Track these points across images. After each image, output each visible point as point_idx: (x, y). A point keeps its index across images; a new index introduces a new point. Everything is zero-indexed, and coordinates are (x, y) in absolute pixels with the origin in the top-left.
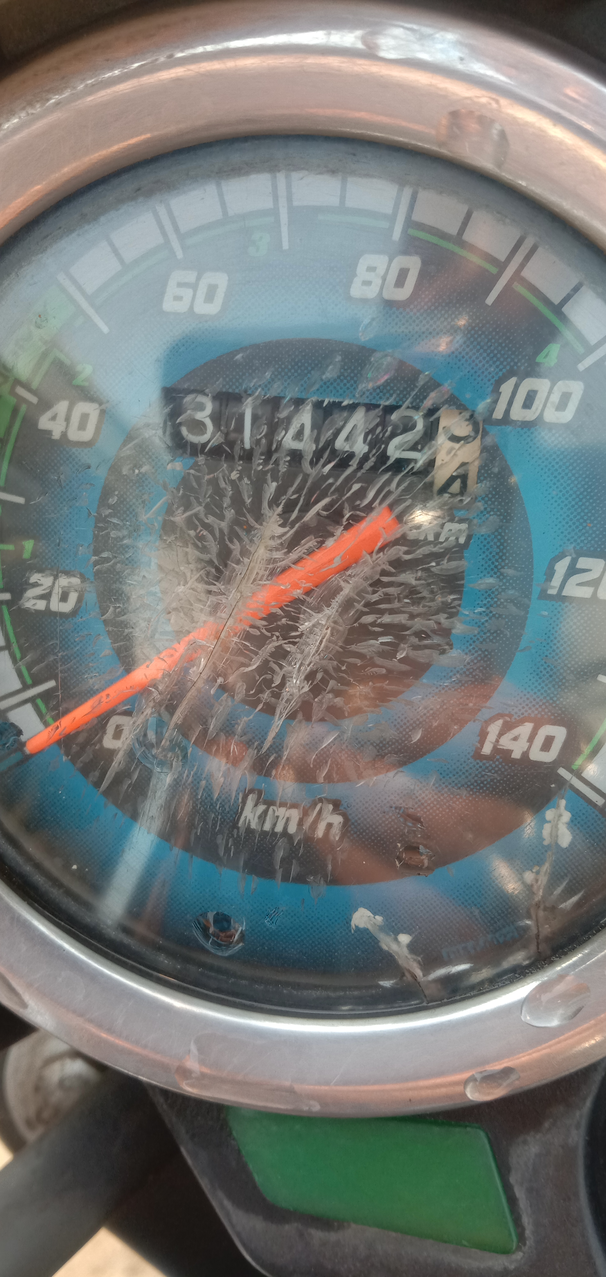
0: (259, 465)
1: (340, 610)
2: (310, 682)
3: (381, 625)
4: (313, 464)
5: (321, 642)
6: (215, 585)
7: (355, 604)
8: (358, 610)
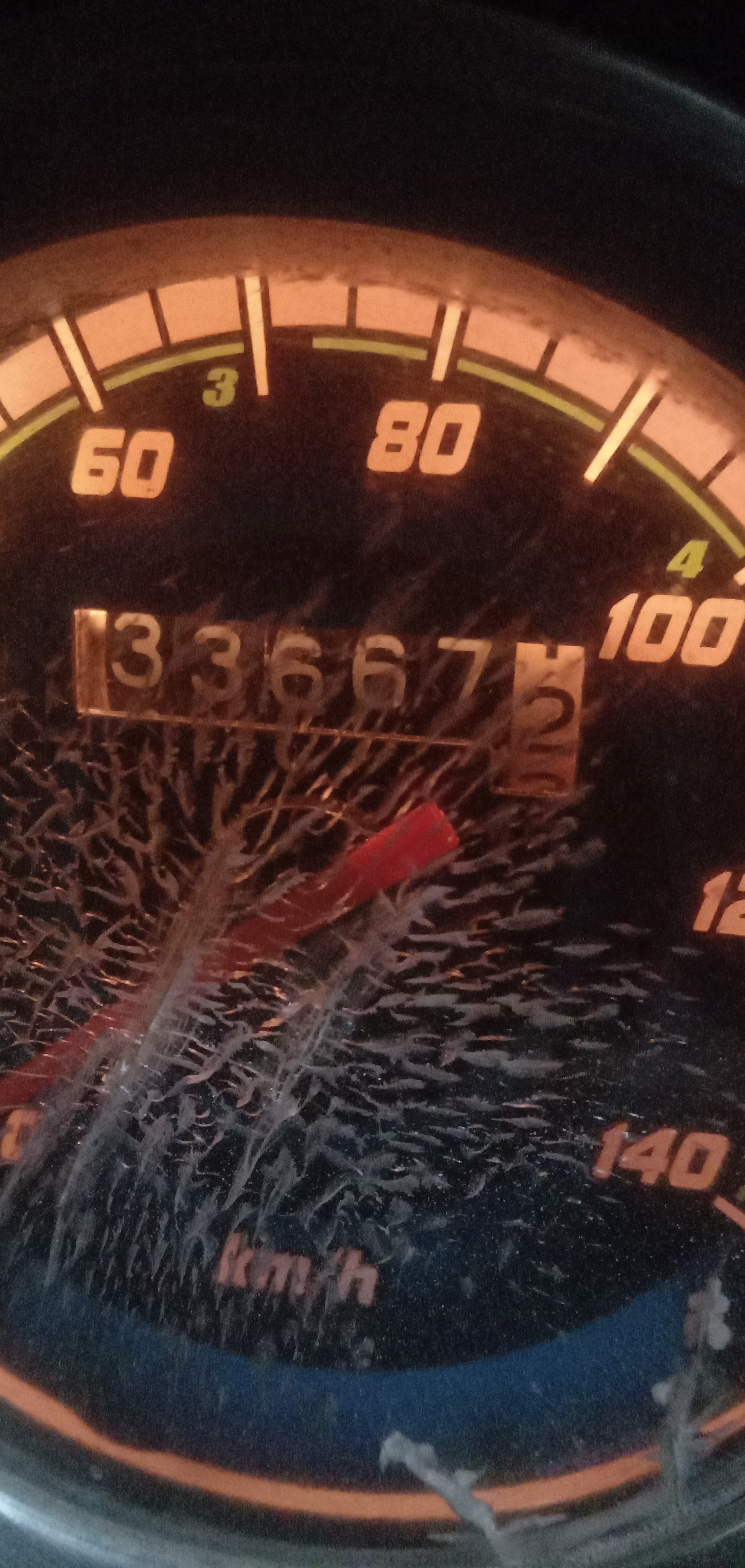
0: (204, 755)
1: (346, 984)
3: (413, 1011)
4: (292, 755)
6: (139, 945)
7: (368, 975)
8: (373, 986)
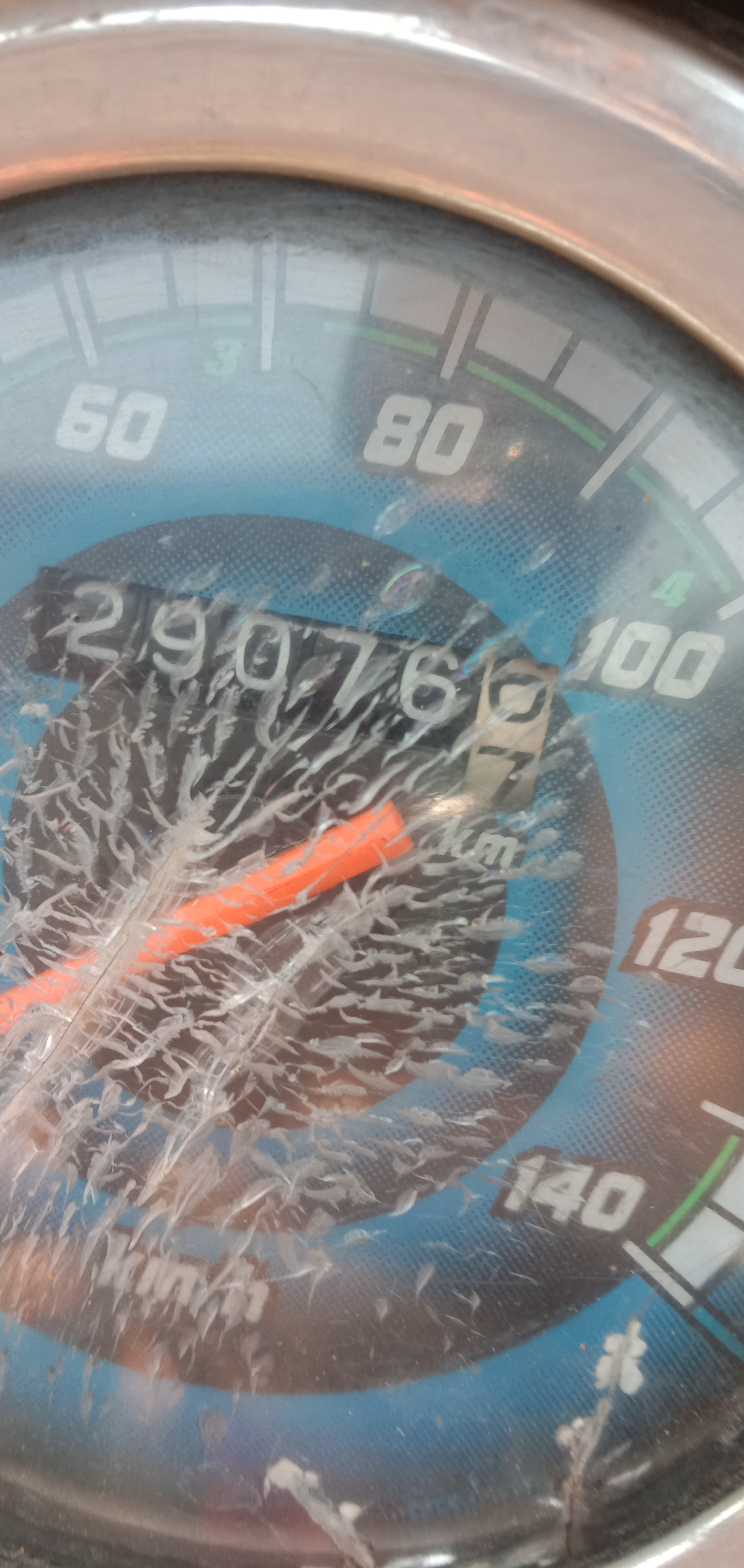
0: (181, 724)
1: (297, 979)
2: (232, 1095)
3: (363, 1014)
4: (273, 734)
5: (260, 1028)
6: (83, 916)
7: (322, 972)
8: (326, 984)
